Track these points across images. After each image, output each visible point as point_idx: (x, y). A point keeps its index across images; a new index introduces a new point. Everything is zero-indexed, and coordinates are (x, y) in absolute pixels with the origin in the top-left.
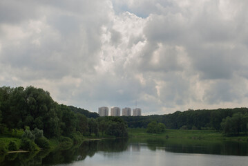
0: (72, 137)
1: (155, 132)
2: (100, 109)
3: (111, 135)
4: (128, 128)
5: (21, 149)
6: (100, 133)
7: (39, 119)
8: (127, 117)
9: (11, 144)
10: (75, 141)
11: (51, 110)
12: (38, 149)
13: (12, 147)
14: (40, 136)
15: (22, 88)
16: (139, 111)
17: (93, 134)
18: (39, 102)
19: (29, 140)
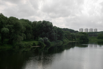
0: (62, 41)
1: (101, 38)
2: (80, 29)
3: (81, 40)
4: (89, 37)
5: (38, 45)
6: (77, 39)
7: (47, 34)
8: (91, 32)
9: (34, 43)
10: (64, 42)
11: (52, 30)
12: (45, 45)
13: (34, 45)
14: (47, 40)
15: (41, 21)
16: (97, 30)
17: (74, 40)
18: (47, 27)
19: (41, 42)
